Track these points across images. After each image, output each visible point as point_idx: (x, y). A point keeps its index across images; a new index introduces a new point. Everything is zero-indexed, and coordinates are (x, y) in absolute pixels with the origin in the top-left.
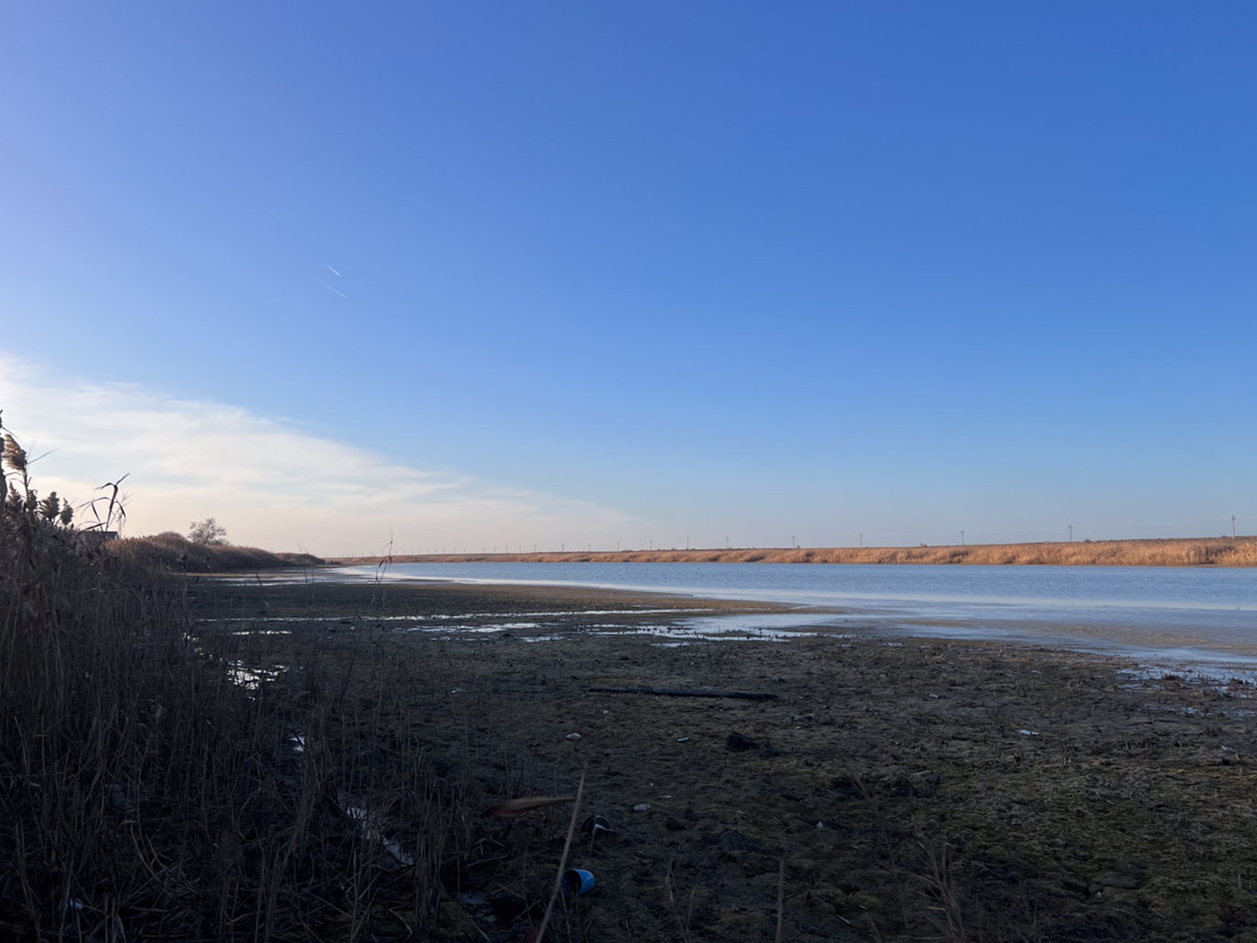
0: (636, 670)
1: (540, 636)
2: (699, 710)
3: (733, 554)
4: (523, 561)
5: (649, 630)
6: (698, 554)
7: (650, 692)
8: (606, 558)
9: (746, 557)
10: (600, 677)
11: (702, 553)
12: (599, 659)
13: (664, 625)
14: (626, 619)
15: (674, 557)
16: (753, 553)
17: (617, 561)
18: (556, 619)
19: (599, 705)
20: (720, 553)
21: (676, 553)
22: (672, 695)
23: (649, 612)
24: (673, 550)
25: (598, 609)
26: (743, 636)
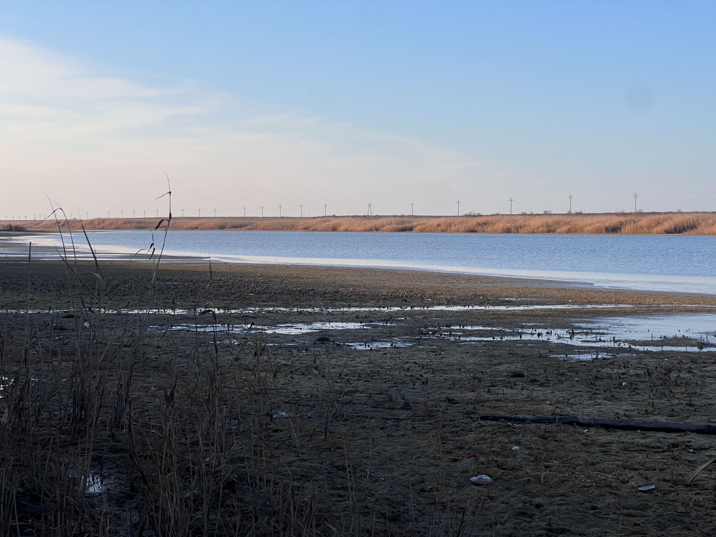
0: (539, 392)
1: (374, 340)
2: (656, 449)
3: (644, 221)
4: (306, 229)
5: (539, 335)
6: (588, 221)
7: (572, 422)
8: (439, 225)
9: (667, 225)
10: (488, 401)
11: (595, 219)
12: (479, 375)
13: (562, 327)
14: (497, 318)
15: (548, 225)
16: (678, 220)
17: (458, 231)
18: (390, 318)
19: (502, 438)
20: (622, 219)
21: (550, 220)
22: (609, 427)
23: (531, 308)
24: (546, 214)
25: (449, 303)
26: (693, 346)
